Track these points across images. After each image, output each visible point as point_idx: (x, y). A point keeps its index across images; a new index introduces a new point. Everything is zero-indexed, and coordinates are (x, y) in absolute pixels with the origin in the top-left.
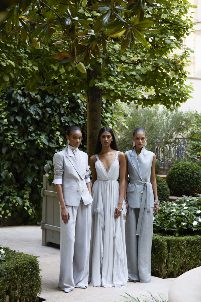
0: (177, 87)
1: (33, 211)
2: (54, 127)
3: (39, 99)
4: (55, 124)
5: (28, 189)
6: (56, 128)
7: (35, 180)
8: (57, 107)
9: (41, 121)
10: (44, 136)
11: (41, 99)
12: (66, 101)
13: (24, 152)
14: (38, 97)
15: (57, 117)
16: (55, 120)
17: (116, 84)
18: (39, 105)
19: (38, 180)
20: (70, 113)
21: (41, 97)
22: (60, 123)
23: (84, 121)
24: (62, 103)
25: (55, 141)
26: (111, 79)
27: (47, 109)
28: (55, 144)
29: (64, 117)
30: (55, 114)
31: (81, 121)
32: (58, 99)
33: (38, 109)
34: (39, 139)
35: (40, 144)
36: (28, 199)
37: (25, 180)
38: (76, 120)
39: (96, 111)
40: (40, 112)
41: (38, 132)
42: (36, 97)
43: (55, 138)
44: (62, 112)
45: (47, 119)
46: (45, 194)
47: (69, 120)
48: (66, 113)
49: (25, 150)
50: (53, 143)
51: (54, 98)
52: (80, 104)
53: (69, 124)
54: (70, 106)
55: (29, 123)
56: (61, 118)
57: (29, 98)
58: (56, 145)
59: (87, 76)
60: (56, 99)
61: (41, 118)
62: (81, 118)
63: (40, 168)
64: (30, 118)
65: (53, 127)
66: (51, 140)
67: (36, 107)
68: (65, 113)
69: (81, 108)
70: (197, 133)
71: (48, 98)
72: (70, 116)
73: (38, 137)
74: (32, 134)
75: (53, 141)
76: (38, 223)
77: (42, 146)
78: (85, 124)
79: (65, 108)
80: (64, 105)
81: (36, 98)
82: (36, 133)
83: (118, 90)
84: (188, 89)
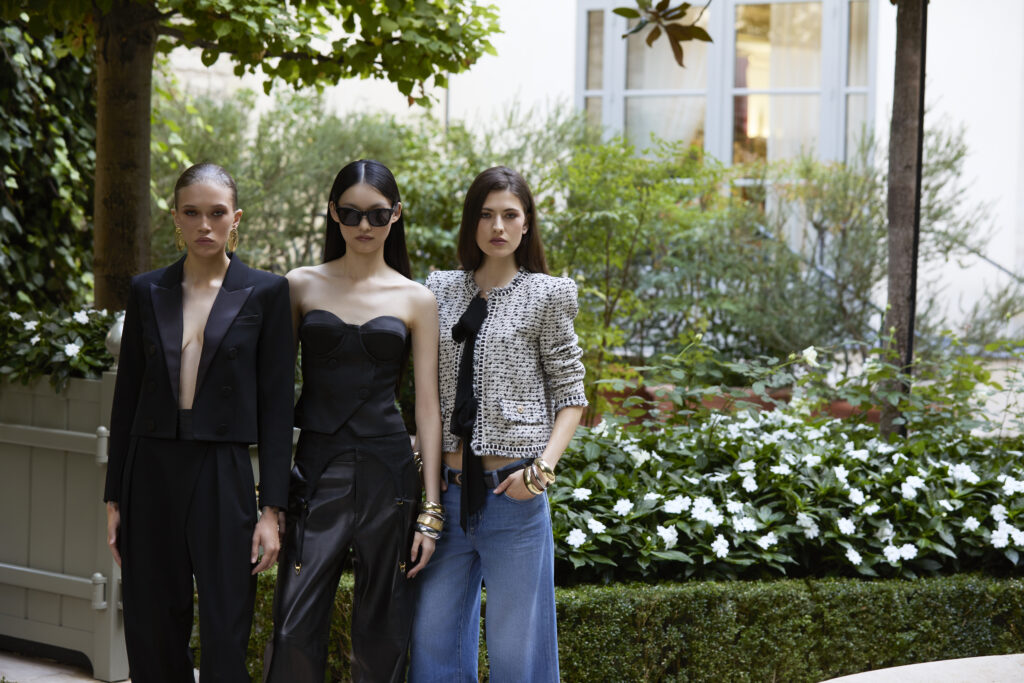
0: (441, 11)
23: (29, 138)
31: (19, 140)
38: (2, 136)
52: (19, 73)
62: (20, 129)
69: (21, 87)
70: (430, 195)
78: (35, 154)
83: (243, 13)
84: (481, 19)
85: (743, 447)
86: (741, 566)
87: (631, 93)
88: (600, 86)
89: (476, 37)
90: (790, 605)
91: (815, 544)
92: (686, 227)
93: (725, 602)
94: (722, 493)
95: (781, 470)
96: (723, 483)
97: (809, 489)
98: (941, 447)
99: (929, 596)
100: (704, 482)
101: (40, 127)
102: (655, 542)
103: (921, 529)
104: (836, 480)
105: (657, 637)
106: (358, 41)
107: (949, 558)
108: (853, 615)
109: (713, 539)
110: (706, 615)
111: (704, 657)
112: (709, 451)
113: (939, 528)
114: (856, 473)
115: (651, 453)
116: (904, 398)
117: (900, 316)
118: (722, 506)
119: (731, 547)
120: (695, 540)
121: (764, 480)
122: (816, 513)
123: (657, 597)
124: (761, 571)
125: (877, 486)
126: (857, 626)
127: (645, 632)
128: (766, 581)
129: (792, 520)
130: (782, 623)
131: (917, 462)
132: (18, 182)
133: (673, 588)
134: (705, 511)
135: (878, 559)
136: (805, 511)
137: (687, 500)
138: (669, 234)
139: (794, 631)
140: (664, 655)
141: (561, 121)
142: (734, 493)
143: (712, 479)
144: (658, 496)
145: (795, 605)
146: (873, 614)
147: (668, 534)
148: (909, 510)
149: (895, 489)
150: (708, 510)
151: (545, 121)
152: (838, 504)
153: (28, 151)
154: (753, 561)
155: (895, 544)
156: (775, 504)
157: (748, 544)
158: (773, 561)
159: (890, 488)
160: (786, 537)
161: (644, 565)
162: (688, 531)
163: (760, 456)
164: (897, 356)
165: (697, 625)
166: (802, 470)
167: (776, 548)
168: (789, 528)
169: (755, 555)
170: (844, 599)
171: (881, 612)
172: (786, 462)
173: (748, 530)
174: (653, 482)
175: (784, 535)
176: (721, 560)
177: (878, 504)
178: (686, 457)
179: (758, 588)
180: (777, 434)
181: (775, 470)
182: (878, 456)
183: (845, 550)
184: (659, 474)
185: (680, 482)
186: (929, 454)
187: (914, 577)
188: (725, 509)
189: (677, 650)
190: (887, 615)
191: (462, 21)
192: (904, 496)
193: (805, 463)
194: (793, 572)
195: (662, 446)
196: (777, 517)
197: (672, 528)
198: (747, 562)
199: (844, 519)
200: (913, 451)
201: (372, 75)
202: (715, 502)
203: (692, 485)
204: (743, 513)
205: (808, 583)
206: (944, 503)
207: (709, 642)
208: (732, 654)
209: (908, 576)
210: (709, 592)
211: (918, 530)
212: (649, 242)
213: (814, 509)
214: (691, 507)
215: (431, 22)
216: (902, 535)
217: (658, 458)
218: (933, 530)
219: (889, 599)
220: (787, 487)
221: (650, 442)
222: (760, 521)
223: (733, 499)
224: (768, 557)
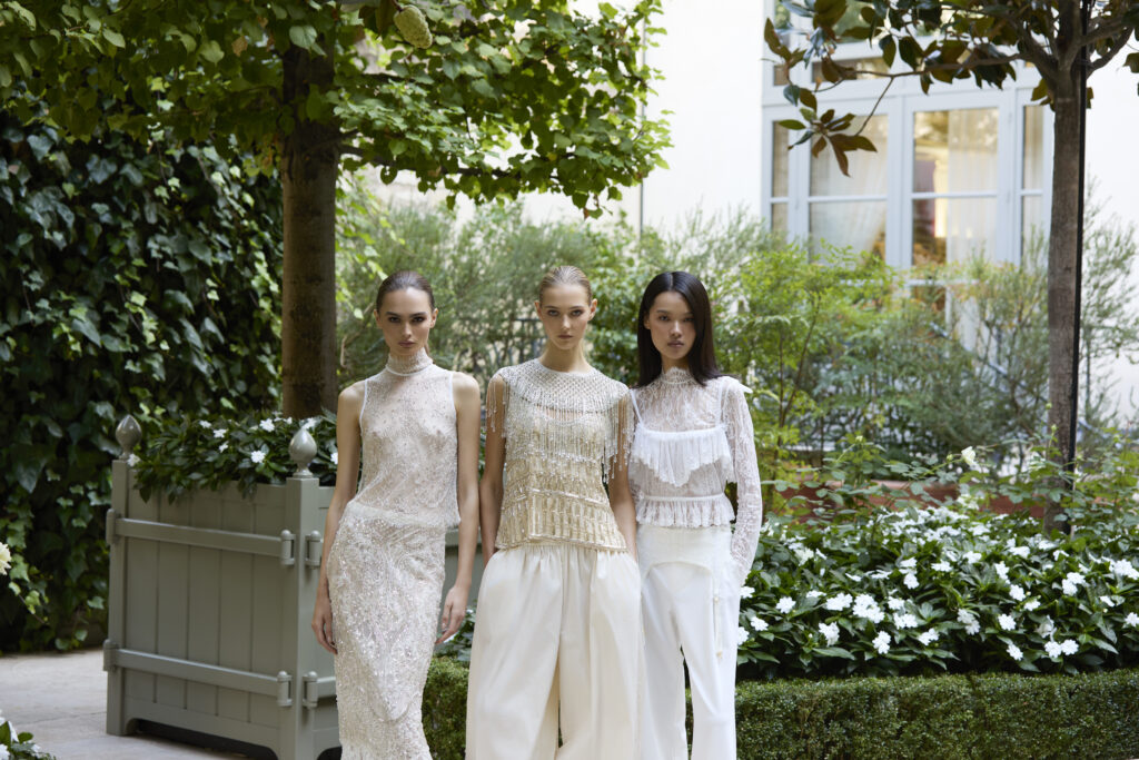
0: (614, 127)
1: (41, 598)
2: (124, 277)
3: (63, 168)
4: (123, 263)
5: (22, 515)
6: (128, 279)
7: (49, 479)
8: (130, 201)
9: (71, 251)
10: (85, 310)
11: (69, 167)
12: (168, 178)
13: (6, 369)
14: (60, 158)
15: (134, 237)
16: (126, 248)
17: (409, 108)
18: (64, 192)
19: (59, 479)
20: (179, 224)
21: (71, 160)
22: (146, 262)
23: (229, 252)
24: (151, 185)
25: (125, 328)
26: (393, 91)
27: (96, 206)
28: (124, 339)
29: (160, 238)
30: (125, 225)
31: (220, 254)
32: (137, 167)
33: (60, 207)
34: (67, 320)
35: (71, 339)
36: (21, 554)
37: (9, 478)
38: (203, 250)
39: (319, 214)
40: (68, 217)
41: (59, 295)
42: (52, 158)
43: (125, 318)
44: (152, 219)
45: (94, 244)
46: (121, 532)
47: (176, 251)
48: (167, 221)
49: (10, 364)
50: (115, 335)
51: (120, 167)
52: (219, 190)
53: (176, 263)
54: (184, 196)
55: (26, 261)
56: (145, 242)
57: (23, 161)
58: (128, 343)
59: (281, 79)
60: (127, 169)
61: (71, 241)
62: (221, 244)
63: (66, 433)
64: (31, 242)
65: (117, 277)
66: (110, 327)
67: (51, 196)
68: (161, 221)
69: (221, 204)
70: (618, 301)
71: (97, 166)
72: (178, 234)
73: (60, 314)
74: (38, 301)
75: (118, 329)
76: (59, 643)
77: (76, 347)
78: (236, 267)
79: (165, 202)
80: (161, 192)
81: (53, 163)
82: (52, 297)
83: (418, 132)
84: (652, 134)
85: (905, 545)
86: (902, 662)
87: (814, 199)
88: (785, 193)
89: (648, 152)
90: (951, 701)
91: (976, 640)
92: (862, 328)
93: (887, 699)
94: (883, 591)
95: (942, 567)
96: (885, 581)
97: (970, 586)
98: (1103, 543)
99: (1090, 691)
100: (866, 580)
101: (241, 242)
102: (816, 639)
103: (1082, 625)
104: (998, 576)
105: (820, 732)
106: (533, 156)
107: (1111, 653)
108: (1014, 711)
109: (874, 636)
110: (867, 712)
111: (867, 752)
112: (872, 548)
113: (1100, 624)
114: (1017, 569)
115: (815, 551)
116: (1066, 494)
117: (1062, 414)
118: (883, 603)
119: (892, 644)
120: (856, 636)
121: (925, 577)
122: (976, 609)
123: (819, 693)
124: (921, 667)
125: (1038, 582)
126: (1020, 721)
127: (807, 728)
128: (927, 676)
129: (954, 616)
130: (944, 718)
131: (1078, 558)
132: (219, 294)
133: (834, 685)
134: (867, 609)
135: (1040, 654)
136: (966, 607)
137: (849, 597)
138: (846, 334)
139: (956, 726)
140: (826, 750)
141: (742, 227)
142: (895, 591)
143: (874, 576)
144: (821, 593)
145: (956, 701)
146: (1035, 709)
147: (830, 631)
148: (1070, 606)
149: (1055, 586)
150: (869, 607)
151: (727, 228)
152: (999, 600)
153: (230, 265)
154: (914, 657)
155: (1056, 640)
156: (936, 600)
157: (909, 640)
158: (934, 657)
159: (1051, 584)
160: (946, 633)
161: (805, 662)
162: (849, 628)
163: (922, 553)
164: (1059, 454)
165: (859, 721)
166: (962, 567)
167: (937, 645)
168: (950, 624)
169: (916, 651)
170: (1006, 693)
171: (1043, 707)
172: (947, 559)
173: (909, 626)
174: (816, 580)
175: (944, 631)
176: (882, 656)
177: (1039, 600)
178: (850, 554)
179: (920, 684)
180: (941, 530)
181: (936, 567)
182: (1039, 552)
183: (1007, 646)
184: (822, 572)
185: (843, 580)
186: (1090, 550)
187: (1076, 672)
188: (886, 606)
189: (840, 745)
190: (1048, 710)
191: (633, 135)
192: (1065, 592)
193: (966, 560)
194: (954, 667)
195: (827, 543)
196: (938, 613)
197: (834, 626)
198: (908, 658)
199: (1004, 615)
200: (1074, 547)
201: (549, 189)
202: (876, 600)
203: (854, 582)
204: (905, 610)
205: (969, 678)
206: (1105, 599)
207: (871, 738)
208: (895, 749)
209: (1070, 671)
210: (870, 687)
211: (1078, 626)
212: (826, 343)
213: (974, 605)
214: (853, 604)
215: (604, 138)
216: (1063, 631)
217: (822, 555)
218: (1094, 625)
219: (1051, 694)
220: (947, 584)
221: (815, 540)
222: (922, 618)
223: (894, 596)
224: (929, 653)
